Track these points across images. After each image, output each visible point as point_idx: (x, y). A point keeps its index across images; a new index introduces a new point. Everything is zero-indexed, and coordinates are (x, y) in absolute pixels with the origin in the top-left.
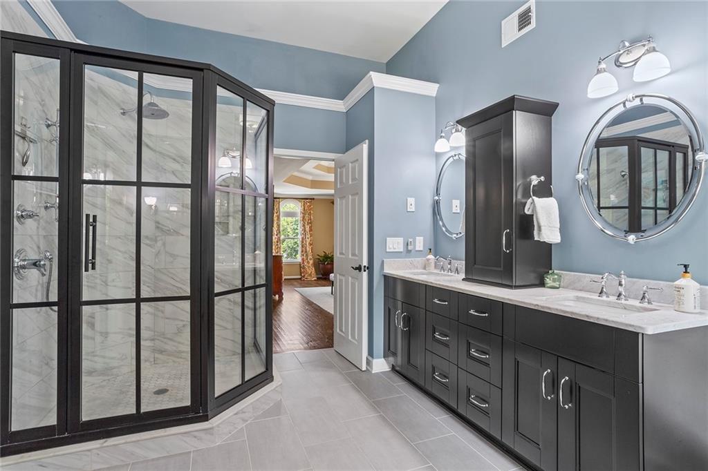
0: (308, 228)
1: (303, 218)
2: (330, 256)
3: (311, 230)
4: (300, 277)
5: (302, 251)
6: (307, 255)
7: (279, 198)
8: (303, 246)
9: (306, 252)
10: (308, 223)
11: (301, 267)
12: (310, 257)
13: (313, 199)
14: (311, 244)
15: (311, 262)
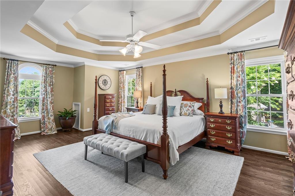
0: (49, 89)
1: (45, 81)
2: (70, 111)
3: (52, 91)
4: (39, 132)
5: (43, 109)
6: (48, 112)
7: (18, 61)
8: (43, 105)
9: (47, 109)
10: (50, 85)
11: (40, 123)
12: (51, 113)
13: (56, 65)
14: (51, 103)
15: (52, 118)
